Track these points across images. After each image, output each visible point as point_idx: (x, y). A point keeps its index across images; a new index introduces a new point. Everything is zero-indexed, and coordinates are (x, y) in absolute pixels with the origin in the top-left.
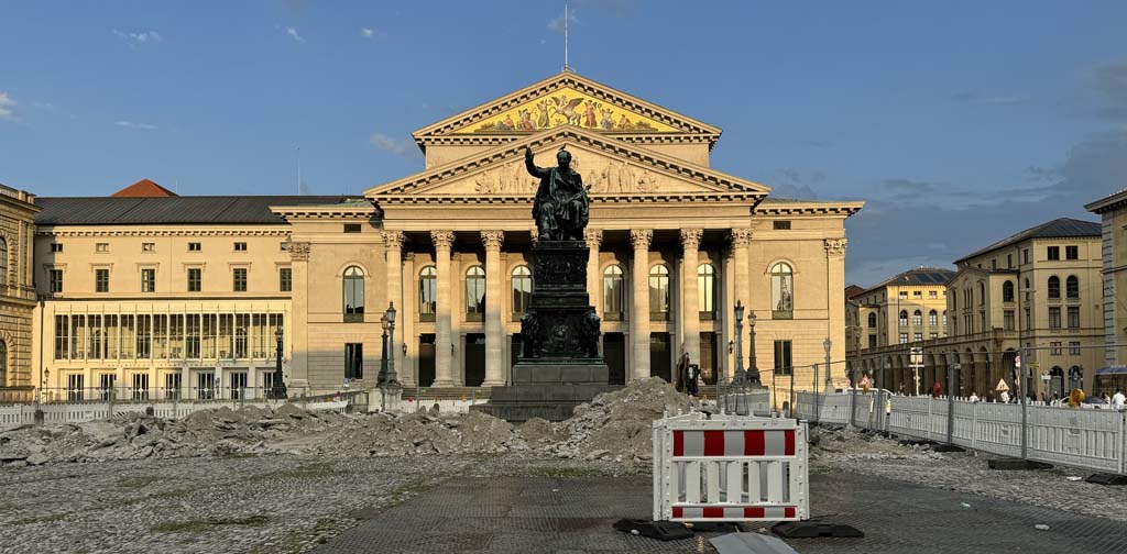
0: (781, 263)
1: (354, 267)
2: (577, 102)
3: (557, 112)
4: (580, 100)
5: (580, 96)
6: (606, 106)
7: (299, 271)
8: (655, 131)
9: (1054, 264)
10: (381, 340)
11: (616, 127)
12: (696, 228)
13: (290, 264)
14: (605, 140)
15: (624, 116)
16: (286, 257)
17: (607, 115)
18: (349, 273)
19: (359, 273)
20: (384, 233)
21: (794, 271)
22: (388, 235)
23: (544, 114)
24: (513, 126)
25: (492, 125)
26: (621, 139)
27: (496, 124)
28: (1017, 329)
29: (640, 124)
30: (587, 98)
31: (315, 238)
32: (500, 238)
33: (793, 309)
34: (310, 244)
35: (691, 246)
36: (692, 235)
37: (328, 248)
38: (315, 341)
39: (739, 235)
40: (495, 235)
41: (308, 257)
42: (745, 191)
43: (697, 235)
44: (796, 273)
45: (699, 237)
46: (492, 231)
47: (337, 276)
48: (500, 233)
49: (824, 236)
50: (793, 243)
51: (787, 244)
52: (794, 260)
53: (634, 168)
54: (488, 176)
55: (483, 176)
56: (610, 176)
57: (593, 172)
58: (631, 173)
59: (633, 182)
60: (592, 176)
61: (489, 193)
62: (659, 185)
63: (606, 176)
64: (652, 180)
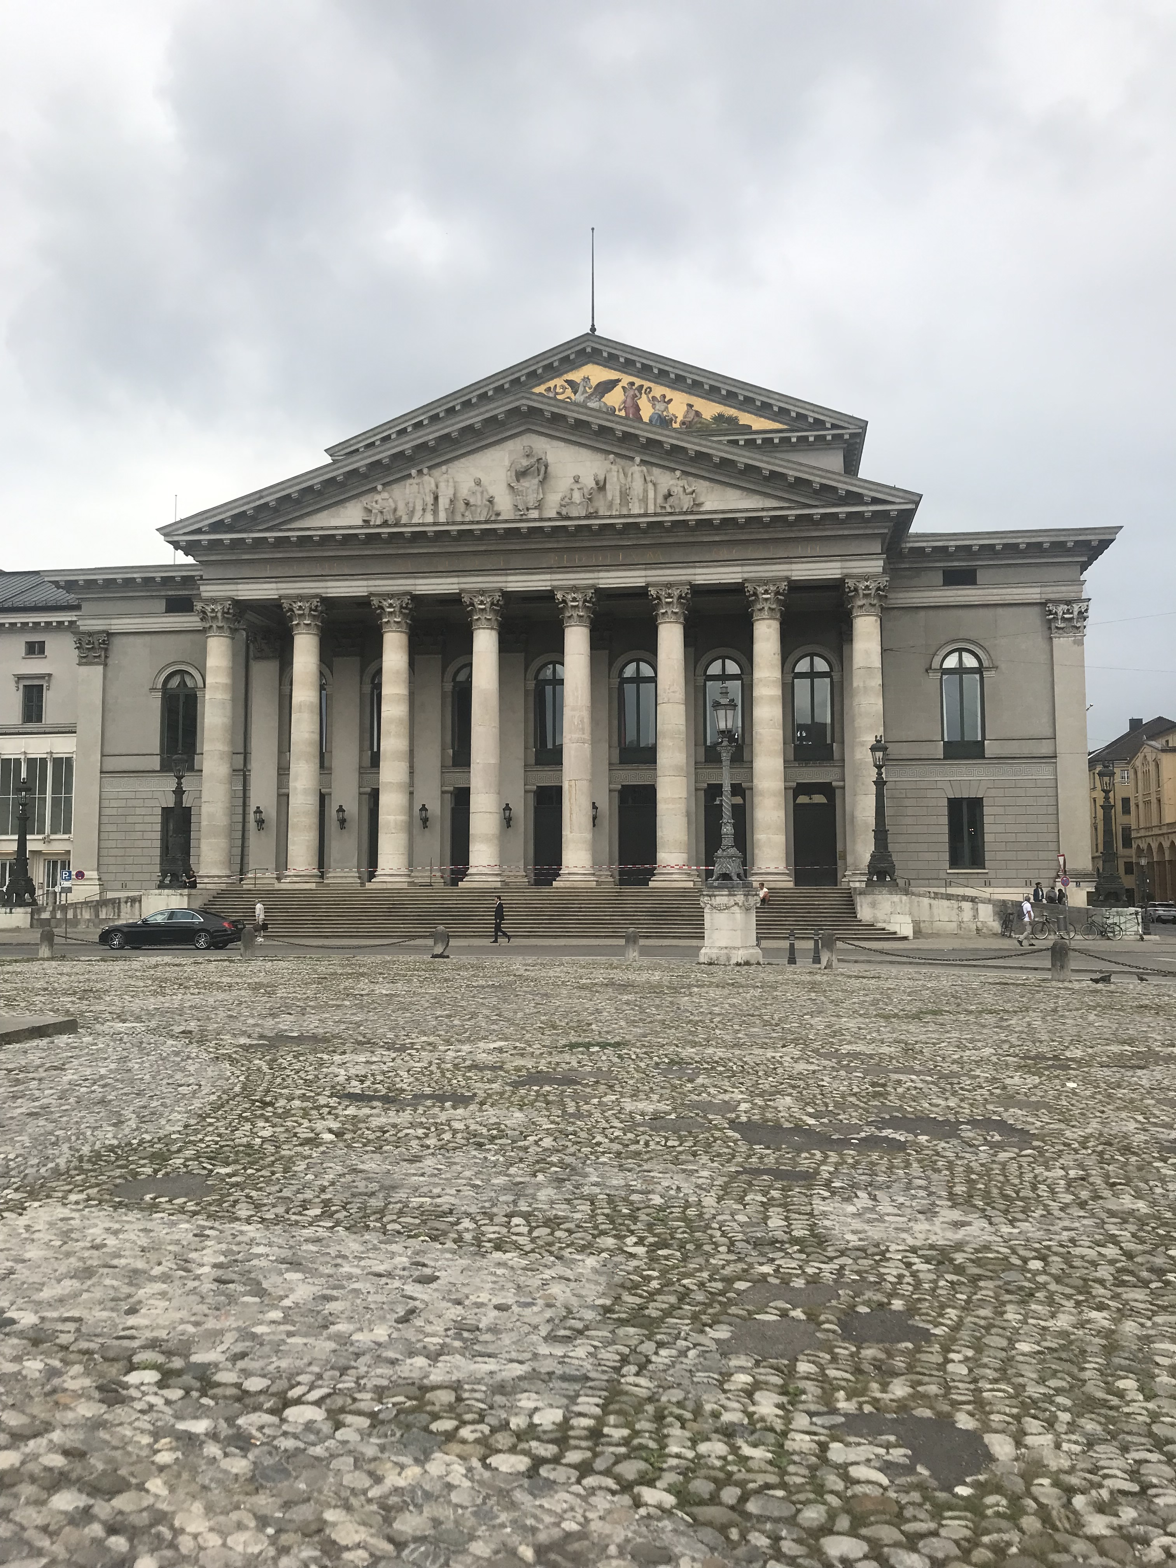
0: (960, 650)
1: (182, 672)
2: (609, 385)
5: (613, 375)
7: (90, 683)
8: (745, 430)
12: (774, 580)
15: (690, 406)
17: (660, 406)
18: (175, 682)
19: (189, 682)
20: (200, 605)
21: (986, 664)
22: (209, 609)
29: (720, 418)
30: (626, 379)
31: (118, 625)
32: (406, 608)
33: (984, 738)
34: (109, 634)
35: (765, 614)
36: (766, 592)
37: (139, 640)
38: (114, 804)
39: (861, 592)
40: (397, 603)
41: (106, 657)
42: (867, 504)
43: (777, 593)
44: (988, 669)
45: (780, 597)
46: (391, 596)
47: (153, 689)
48: (406, 599)
49: (1043, 596)
50: (982, 612)
51: (972, 613)
52: (986, 644)
53: (656, 471)
54: (385, 495)
55: (378, 497)
56: (607, 486)
57: (577, 480)
58: (648, 479)
59: (651, 494)
60: (576, 486)
61: (385, 524)
62: (701, 499)
63: (601, 487)
64: (689, 490)
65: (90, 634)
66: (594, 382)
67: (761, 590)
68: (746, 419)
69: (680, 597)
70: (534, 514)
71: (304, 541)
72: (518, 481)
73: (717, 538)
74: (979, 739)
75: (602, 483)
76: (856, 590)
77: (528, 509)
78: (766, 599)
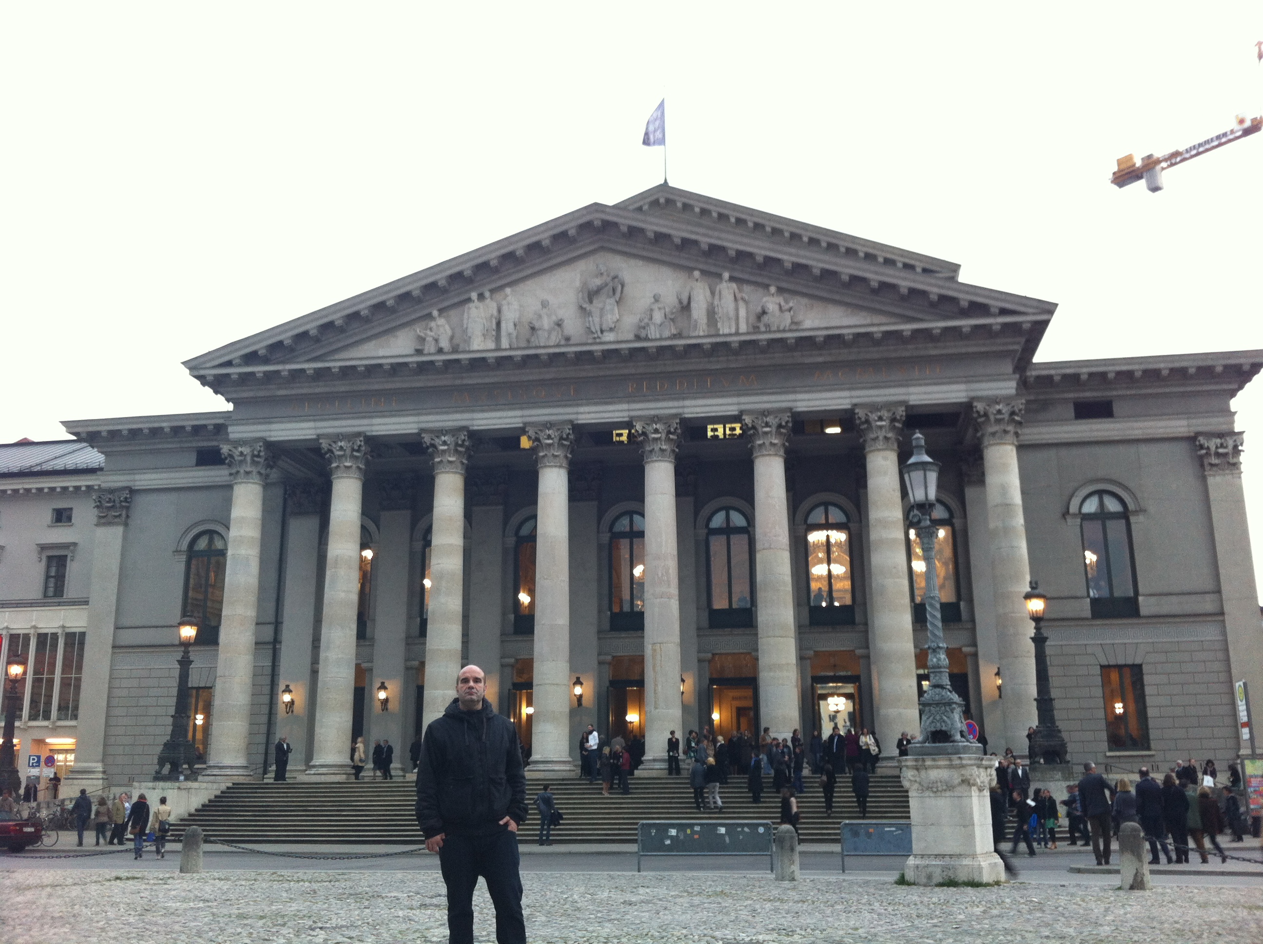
0: (1100, 493)
1: (212, 533)
7: (106, 545)
12: (889, 406)
18: (202, 544)
19: (218, 544)
20: (226, 447)
21: (1131, 506)
22: (235, 451)
31: (145, 480)
32: (461, 446)
33: (1137, 593)
34: (132, 491)
35: (881, 444)
36: (880, 419)
37: (164, 497)
38: (125, 683)
39: (992, 418)
40: (451, 440)
41: (128, 517)
42: (994, 315)
43: (893, 420)
44: (1136, 512)
45: (897, 424)
46: (446, 432)
47: (177, 552)
48: (464, 436)
49: (1192, 429)
50: (1122, 449)
51: (1109, 450)
52: (1131, 485)
53: (747, 288)
54: (441, 321)
55: (433, 324)
56: (693, 305)
57: (656, 299)
58: (739, 296)
59: (742, 312)
60: (655, 307)
61: (440, 352)
62: (800, 317)
63: (685, 308)
64: (787, 307)
65: (111, 491)
67: (873, 417)
69: (780, 426)
70: (609, 337)
71: (347, 372)
72: (591, 301)
73: (820, 359)
74: (1132, 594)
75: (685, 302)
76: (986, 415)
77: (602, 331)
78: (881, 427)
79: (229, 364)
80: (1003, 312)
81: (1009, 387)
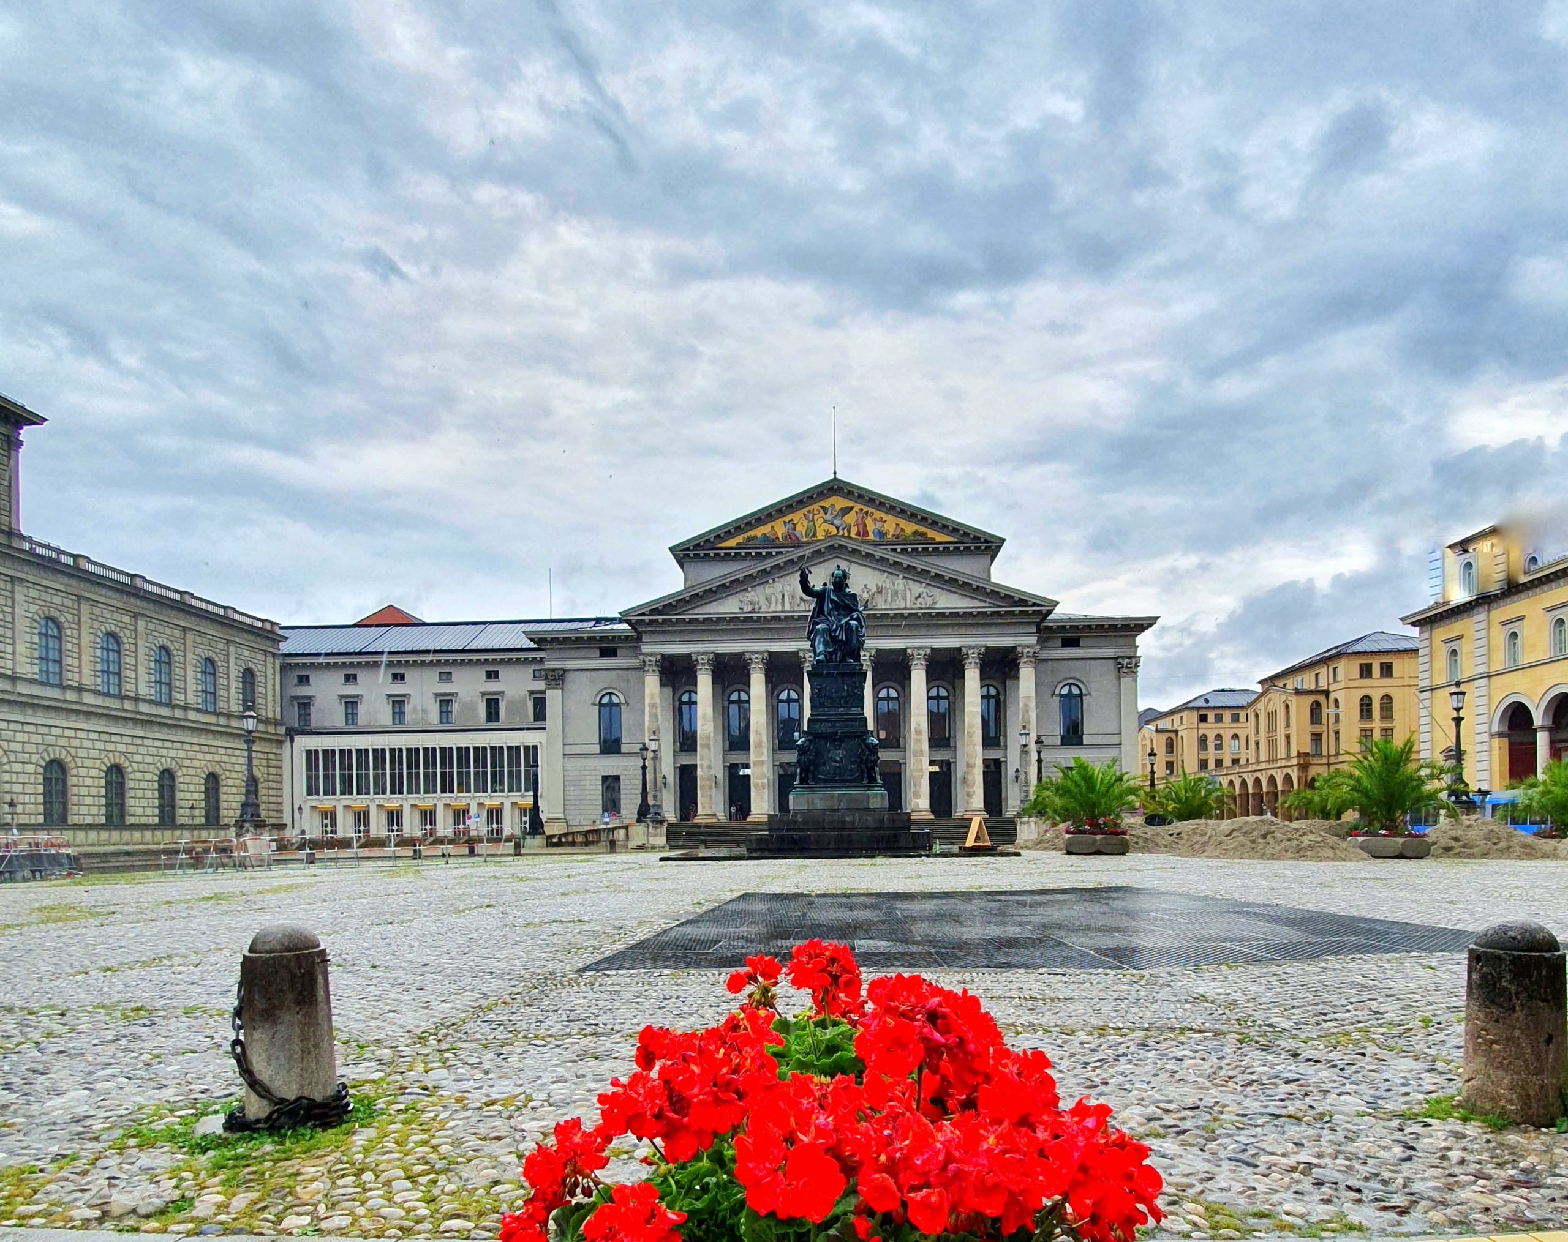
0: (1070, 684)
1: (610, 694)
2: (847, 511)
3: (825, 521)
4: (852, 508)
5: (850, 504)
6: (878, 514)
7: (553, 698)
8: (932, 541)
9: (1367, 682)
10: (640, 772)
11: (889, 536)
12: (977, 647)
13: (544, 692)
14: (878, 552)
15: (898, 525)
16: (540, 685)
17: (879, 524)
18: (605, 700)
19: (615, 700)
20: (641, 657)
21: (1084, 691)
22: (647, 659)
23: (811, 524)
24: (778, 538)
25: (755, 537)
26: (895, 550)
27: (759, 535)
28: (1325, 753)
29: (915, 533)
30: (858, 507)
31: (570, 665)
32: (764, 660)
33: (1082, 734)
34: (565, 671)
35: (973, 665)
36: (973, 653)
37: (583, 674)
38: (572, 773)
39: (1024, 654)
40: (760, 656)
41: (563, 684)
42: (1030, 606)
44: (1086, 694)
45: (980, 656)
46: (757, 653)
47: (594, 704)
48: (766, 655)
49: (1116, 654)
50: (1083, 663)
51: (1078, 663)
52: (1084, 680)
53: (910, 582)
54: (753, 593)
55: (747, 594)
56: (884, 591)
57: (866, 587)
58: (907, 587)
59: (908, 596)
61: (753, 611)
62: (937, 601)
63: (880, 591)
64: (931, 595)
65: (553, 670)
66: (838, 508)
67: (970, 652)
68: (932, 534)
69: (924, 655)
73: (948, 623)
76: (1021, 653)
78: (973, 657)
79: (643, 614)
80: (1034, 604)
81: (1033, 640)
